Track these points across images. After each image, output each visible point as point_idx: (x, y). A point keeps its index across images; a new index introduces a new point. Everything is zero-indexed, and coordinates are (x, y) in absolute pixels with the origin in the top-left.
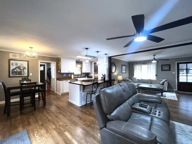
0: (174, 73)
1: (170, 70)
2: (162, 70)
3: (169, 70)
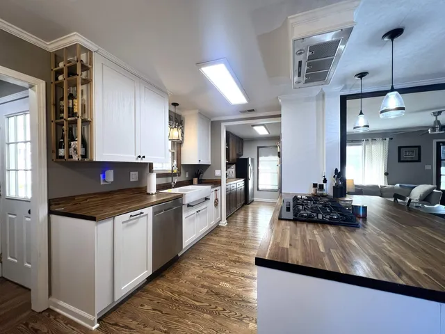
0: (428, 167)
1: (419, 160)
2: (400, 161)
3: (417, 159)
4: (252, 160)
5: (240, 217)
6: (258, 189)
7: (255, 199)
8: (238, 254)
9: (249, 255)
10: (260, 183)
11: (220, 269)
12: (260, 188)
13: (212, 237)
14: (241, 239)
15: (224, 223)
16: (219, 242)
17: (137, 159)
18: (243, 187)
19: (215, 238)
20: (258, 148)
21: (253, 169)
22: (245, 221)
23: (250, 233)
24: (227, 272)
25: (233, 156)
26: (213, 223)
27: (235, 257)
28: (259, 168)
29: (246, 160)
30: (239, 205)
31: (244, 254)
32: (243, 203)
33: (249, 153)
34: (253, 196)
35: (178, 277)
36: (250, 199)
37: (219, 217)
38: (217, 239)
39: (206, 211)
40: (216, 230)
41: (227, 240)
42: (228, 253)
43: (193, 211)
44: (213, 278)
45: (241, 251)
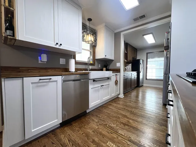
4: (143, 61)
5: (134, 94)
6: (146, 79)
7: (144, 85)
8: (128, 118)
9: (137, 121)
10: (147, 75)
11: (112, 128)
12: (148, 78)
13: (111, 103)
14: (132, 108)
15: (122, 96)
16: (115, 107)
17: (56, 45)
18: (136, 77)
19: (113, 104)
20: (147, 54)
21: (144, 66)
22: (137, 96)
23: (140, 105)
24: (116, 132)
25: (130, 58)
26: (114, 95)
27: (124, 120)
28: (147, 66)
29: (139, 60)
30: (133, 87)
31: (133, 120)
32: (136, 86)
33: (141, 57)
34: (143, 83)
35: (80, 128)
36: (141, 84)
37: (119, 92)
38: (115, 105)
39: (108, 87)
40: (115, 99)
41: (122, 106)
42: (120, 116)
43: (98, 85)
44: (104, 136)
45: (131, 116)
